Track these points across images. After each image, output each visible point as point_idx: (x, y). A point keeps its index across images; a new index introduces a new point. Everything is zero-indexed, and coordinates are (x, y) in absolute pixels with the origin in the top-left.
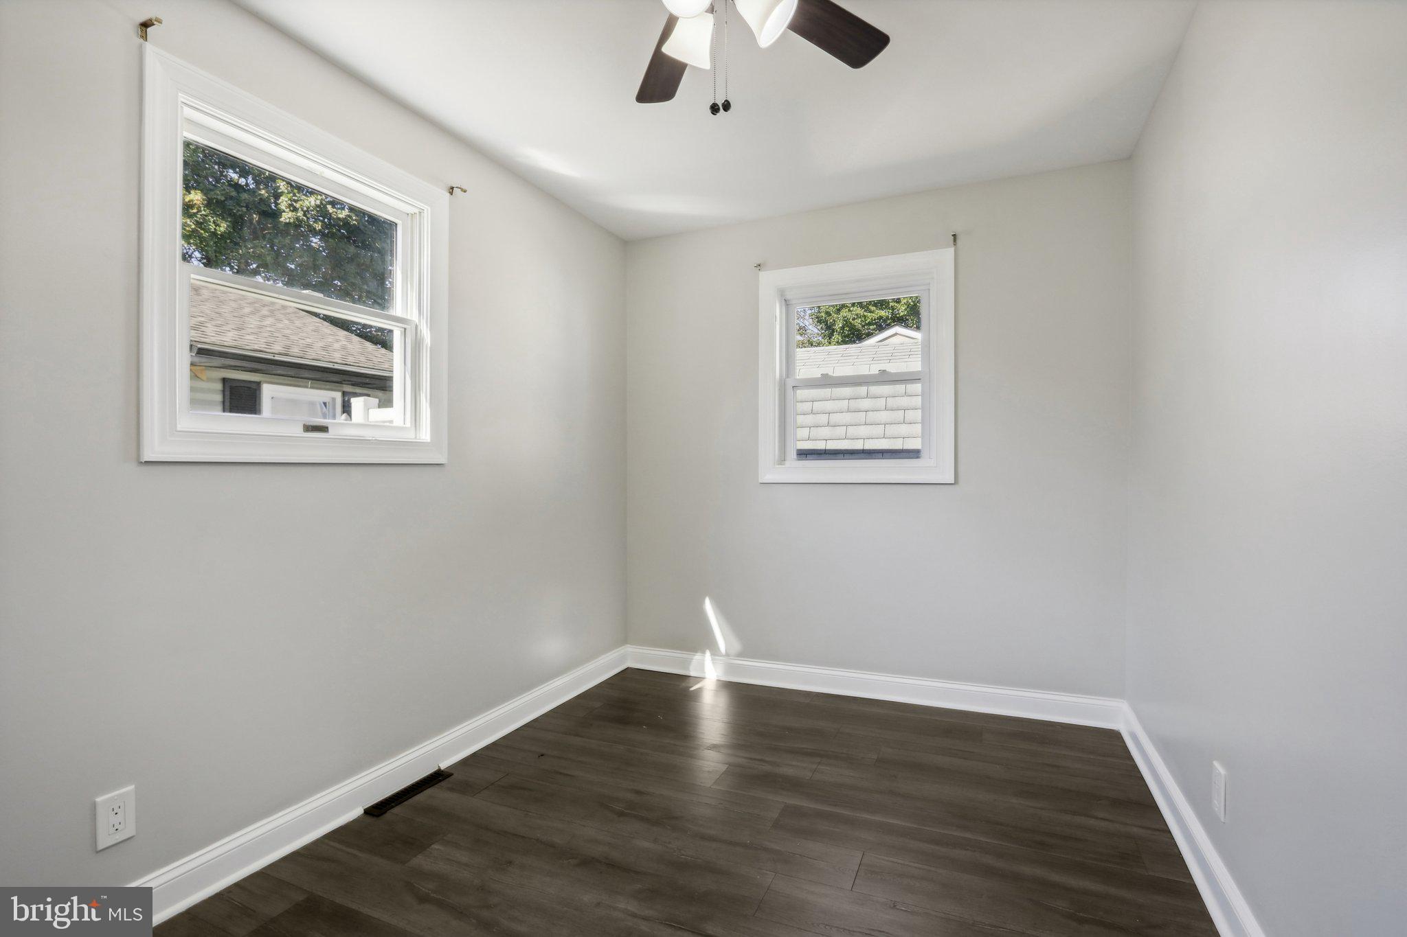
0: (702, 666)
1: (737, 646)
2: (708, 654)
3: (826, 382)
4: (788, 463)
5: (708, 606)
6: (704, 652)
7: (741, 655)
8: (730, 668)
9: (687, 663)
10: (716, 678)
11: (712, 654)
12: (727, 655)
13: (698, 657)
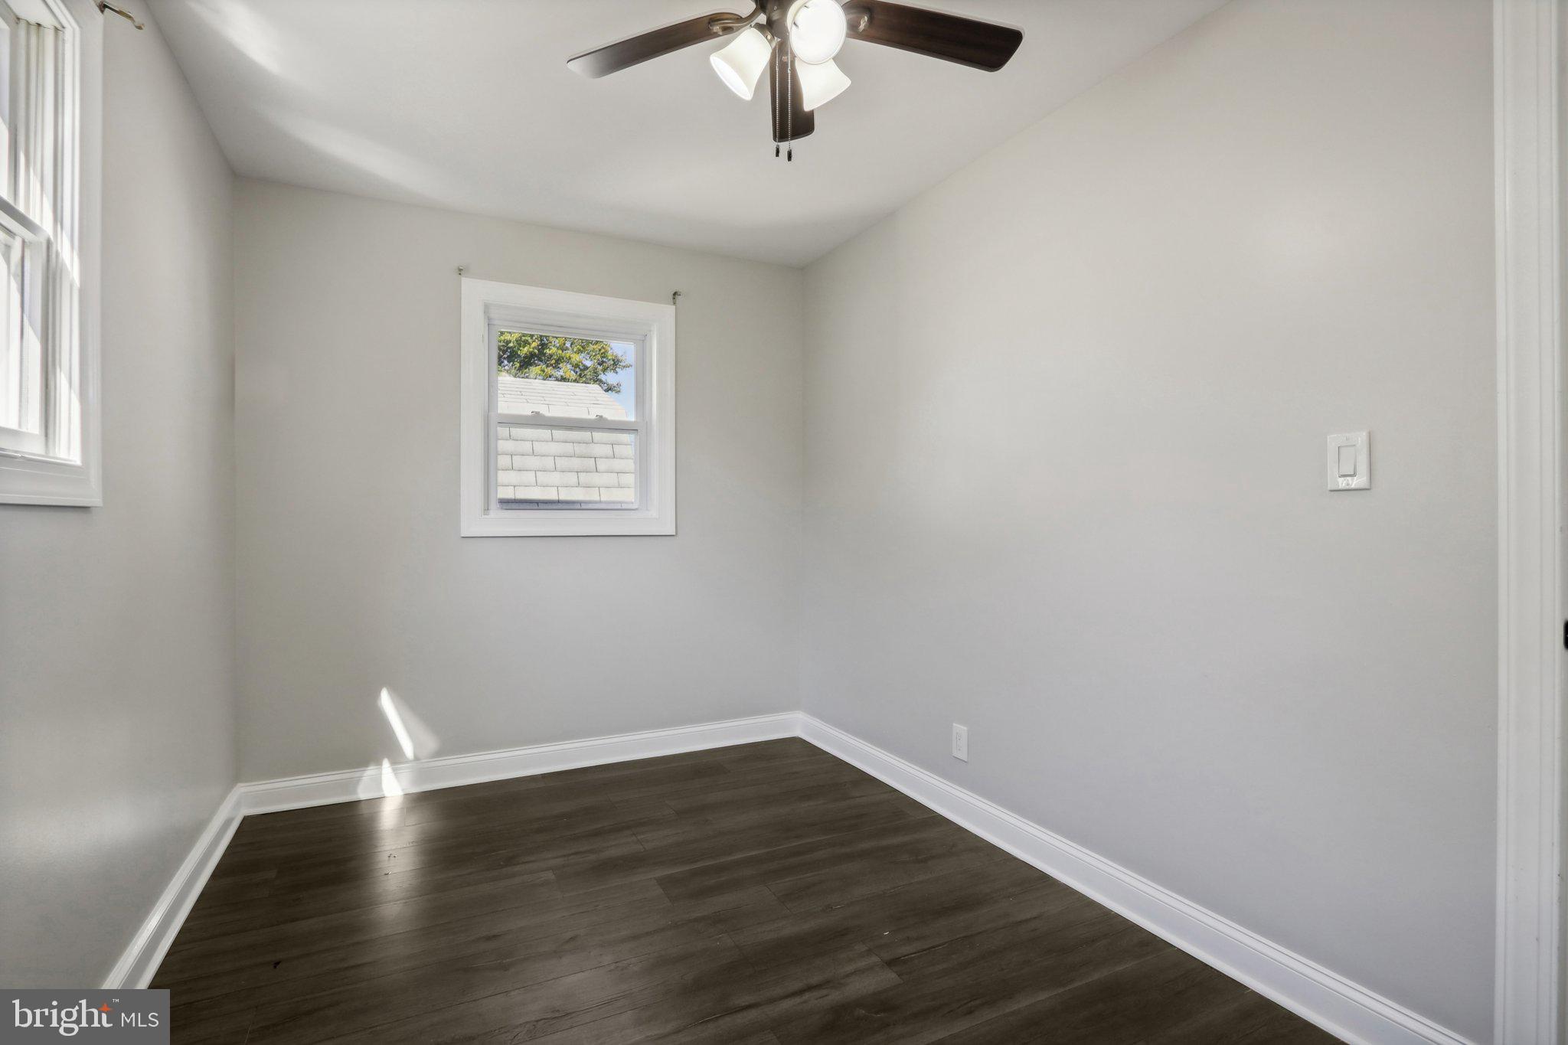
0: (378, 781)
1: (431, 743)
2: (386, 764)
3: (537, 421)
4: (491, 512)
5: (386, 702)
6: (379, 763)
7: (439, 753)
8: (421, 775)
9: (352, 785)
10: (402, 794)
11: (393, 763)
12: (417, 758)
13: (370, 771)
